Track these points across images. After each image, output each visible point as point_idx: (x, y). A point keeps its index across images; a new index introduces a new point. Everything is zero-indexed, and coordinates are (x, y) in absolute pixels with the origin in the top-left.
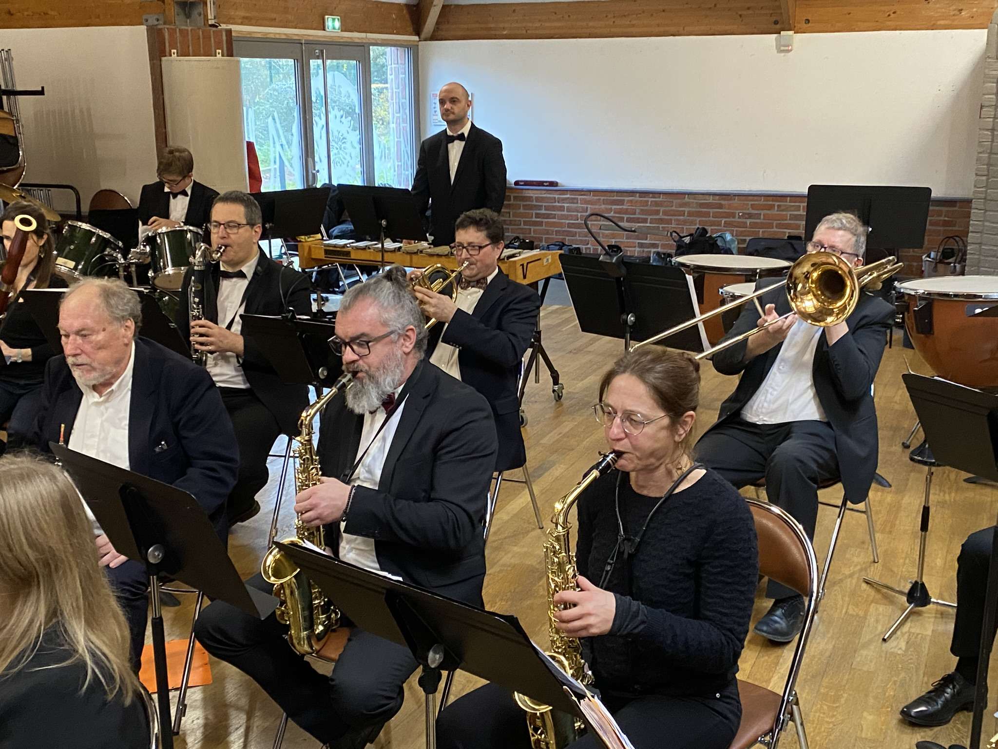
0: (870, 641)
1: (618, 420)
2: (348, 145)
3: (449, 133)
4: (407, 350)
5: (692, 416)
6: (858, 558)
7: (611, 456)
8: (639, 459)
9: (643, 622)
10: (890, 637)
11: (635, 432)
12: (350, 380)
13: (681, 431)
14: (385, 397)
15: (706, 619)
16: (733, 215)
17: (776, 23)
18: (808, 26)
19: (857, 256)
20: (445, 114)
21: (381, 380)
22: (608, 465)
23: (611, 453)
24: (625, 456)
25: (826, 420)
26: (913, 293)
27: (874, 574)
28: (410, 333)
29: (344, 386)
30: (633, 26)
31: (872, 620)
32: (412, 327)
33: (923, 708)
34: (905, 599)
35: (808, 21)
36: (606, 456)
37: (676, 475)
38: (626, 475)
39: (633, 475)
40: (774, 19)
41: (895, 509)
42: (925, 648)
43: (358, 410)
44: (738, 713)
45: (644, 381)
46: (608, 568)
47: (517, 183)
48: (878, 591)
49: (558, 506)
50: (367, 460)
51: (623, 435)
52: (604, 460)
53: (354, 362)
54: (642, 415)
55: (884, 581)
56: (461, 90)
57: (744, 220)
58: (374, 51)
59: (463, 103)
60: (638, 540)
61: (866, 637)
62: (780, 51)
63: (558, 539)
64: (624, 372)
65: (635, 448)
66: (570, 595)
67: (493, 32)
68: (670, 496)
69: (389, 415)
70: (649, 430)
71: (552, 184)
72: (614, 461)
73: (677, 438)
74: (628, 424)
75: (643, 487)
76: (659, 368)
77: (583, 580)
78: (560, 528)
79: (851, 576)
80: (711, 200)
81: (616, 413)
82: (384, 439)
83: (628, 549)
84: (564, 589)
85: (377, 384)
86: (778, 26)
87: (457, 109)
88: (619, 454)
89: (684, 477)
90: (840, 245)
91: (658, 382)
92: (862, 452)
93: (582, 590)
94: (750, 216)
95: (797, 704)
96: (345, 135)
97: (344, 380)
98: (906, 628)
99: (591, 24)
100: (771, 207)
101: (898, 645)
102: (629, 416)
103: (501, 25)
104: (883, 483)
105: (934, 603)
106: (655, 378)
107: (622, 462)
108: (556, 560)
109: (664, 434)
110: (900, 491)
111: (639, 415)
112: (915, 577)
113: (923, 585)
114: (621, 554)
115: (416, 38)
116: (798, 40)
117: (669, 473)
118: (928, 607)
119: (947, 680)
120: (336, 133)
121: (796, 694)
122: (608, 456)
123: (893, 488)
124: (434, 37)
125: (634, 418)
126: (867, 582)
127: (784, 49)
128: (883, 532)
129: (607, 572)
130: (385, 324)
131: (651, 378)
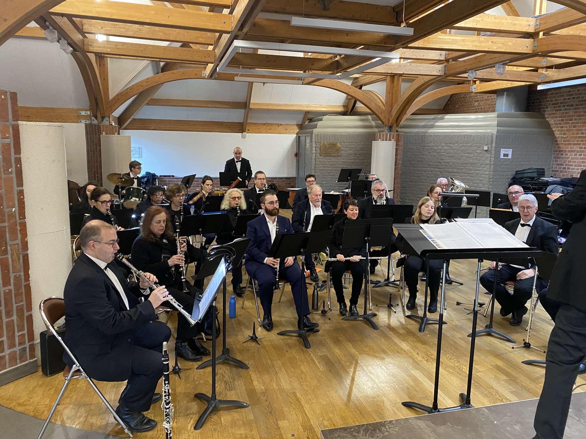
17: (240, 130)
18: (249, 131)
30: (197, 128)
35: (248, 130)
40: (239, 129)
47: (160, 176)
62: (243, 138)
67: (148, 128)
71: (173, 176)
86: (240, 131)
99: (183, 127)
103: (150, 126)
116: (248, 135)
124: (125, 129)
127: (243, 137)
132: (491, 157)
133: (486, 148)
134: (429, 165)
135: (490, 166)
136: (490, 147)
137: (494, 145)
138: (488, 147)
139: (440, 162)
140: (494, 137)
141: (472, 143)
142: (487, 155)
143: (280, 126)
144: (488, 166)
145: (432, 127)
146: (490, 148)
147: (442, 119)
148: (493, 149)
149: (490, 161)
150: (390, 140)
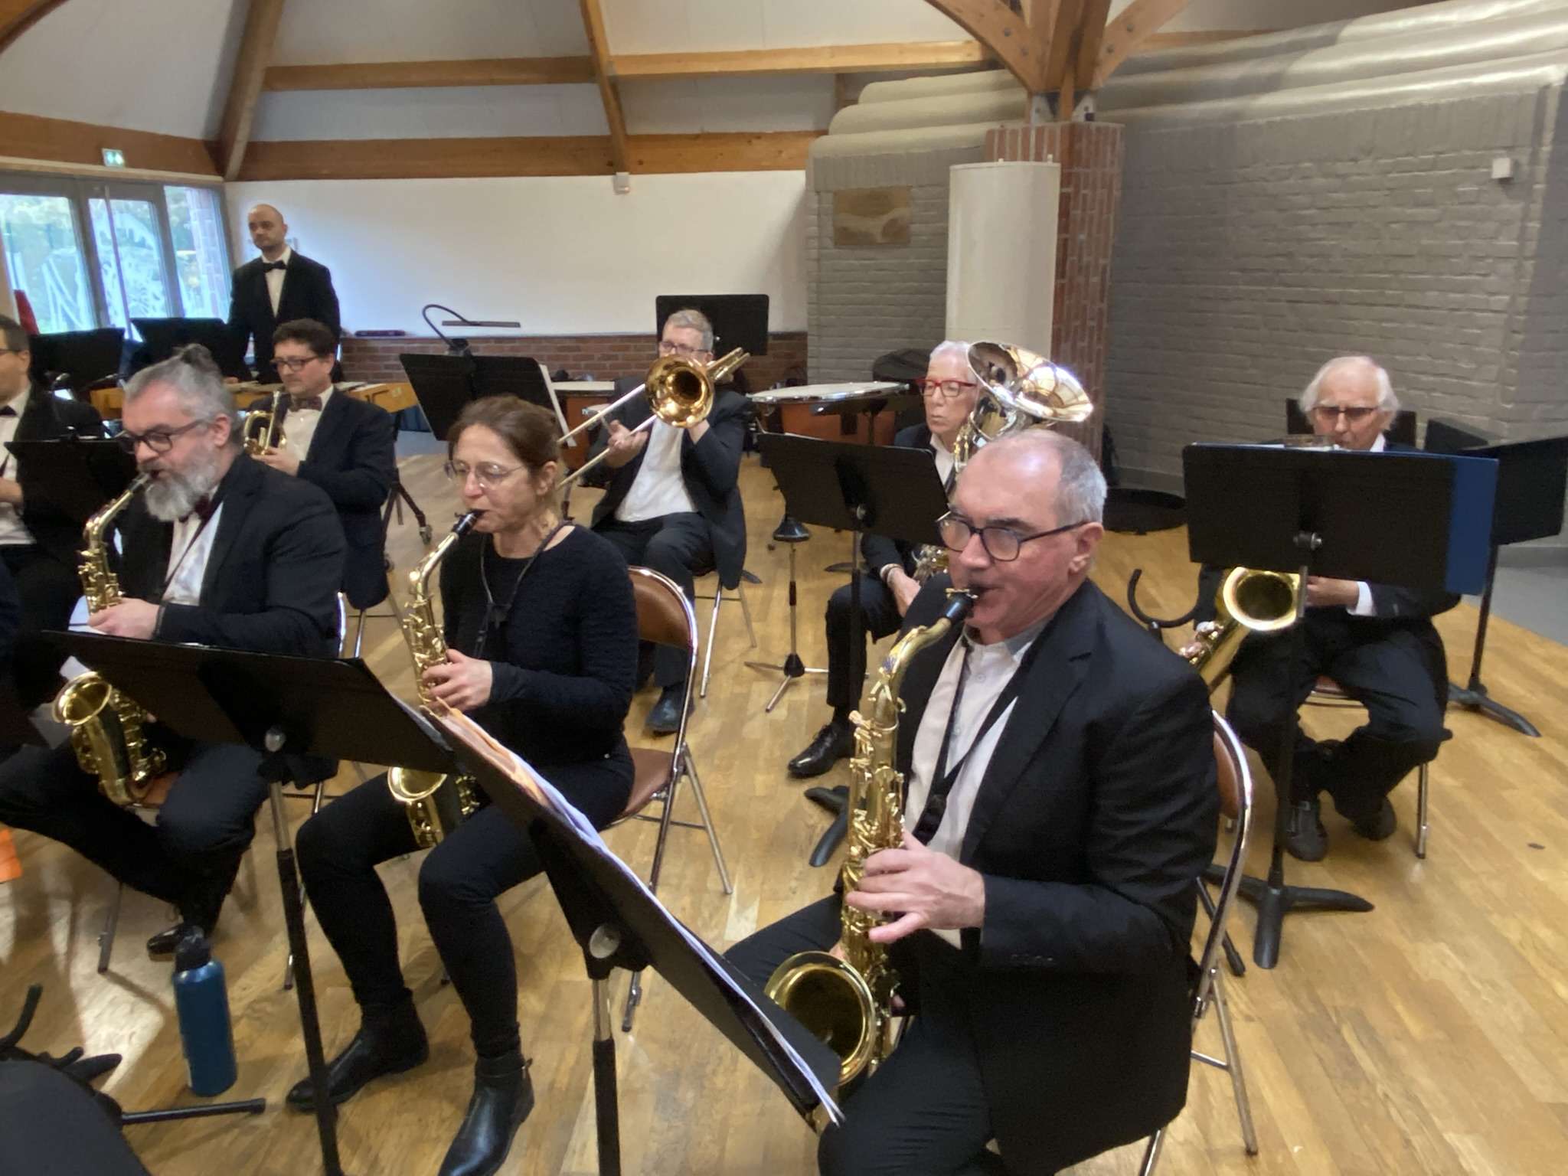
0: (754, 715)
1: (471, 477)
2: (150, 296)
3: (265, 260)
4: (220, 443)
5: (552, 467)
6: (737, 646)
7: (469, 517)
8: (500, 516)
9: (523, 686)
10: (773, 707)
11: (493, 487)
12: (148, 482)
13: (543, 484)
14: (197, 499)
15: (590, 675)
16: (590, 357)
17: (610, 163)
18: (642, 167)
19: (707, 351)
20: (259, 241)
21: (190, 479)
22: (467, 527)
23: (469, 513)
24: (486, 515)
25: (697, 511)
26: (762, 401)
27: (755, 656)
28: (222, 423)
29: (141, 488)
31: (754, 696)
32: (223, 415)
33: (807, 760)
34: (781, 673)
35: (641, 163)
36: (463, 517)
37: (545, 532)
38: (490, 536)
39: (497, 538)
40: (608, 159)
41: (767, 601)
42: (805, 711)
43: (164, 516)
44: (631, 770)
45: (497, 431)
46: (480, 640)
47: (359, 334)
48: (758, 671)
49: (414, 576)
50: (183, 575)
51: (479, 492)
52: (461, 521)
53: (152, 459)
54: (500, 467)
55: (761, 661)
56: (273, 213)
57: (603, 362)
58: (169, 191)
59: (277, 228)
60: (509, 606)
61: (752, 708)
62: (618, 192)
63: (418, 611)
64: (472, 424)
65: (495, 504)
66: (441, 669)
68: (541, 555)
69: (205, 519)
70: (507, 483)
71: (398, 333)
72: (474, 521)
73: (539, 492)
74: (483, 479)
75: (510, 550)
76: (511, 415)
77: (454, 653)
78: (420, 598)
79: (732, 662)
80: (568, 344)
81: (469, 468)
82: (201, 549)
83: (499, 618)
84: (433, 665)
85: (185, 484)
86: (613, 167)
87: (271, 234)
88: (478, 514)
89: (553, 534)
90: (689, 343)
91: (512, 430)
92: (732, 541)
93: (454, 663)
94: (609, 358)
95: (689, 755)
96: (145, 285)
97: (141, 482)
98: (787, 697)
100: (627, 348)
101: (781, 713)
102: (483, 469)
104: (753, 579)
105: (808, 673)
106: (508, 426)
107: (482, 522)
108: (420, 635)
109: (524, 487)
110: (771, 584)
111: (495, 467)
112: (788, 651)
113: (797, 657)
114: (492, 624)
115: (219, 179)
116: (636, 181)
117: (536, 531)
118: (802, 677)
119: (826, 731)
120: (132, 284)
121: (687, 746)
122: (465, 517)
123: (764, 583)
124: (241, 177)
125: (491, 471)
126: (748, 665)
127: (620, 190)
128: (760, 620)
129: (480, 644)
130: (187, 412)
131: (503, 425)
132: (1526, 217)
133: (1501, 168)
134: (1243, 270)
135: (1519, 268)
136: (1524, 159)
137: (1546, 149)
138: (1516, 165)
139: (1289, 255)
140: (1552, 104)
141: (1439, 148)
142: (1512, 207)
143: (755, 141)
144: (1507, 267)
145: (1273, 84)
146: (1526, 168)
147: (1330, 41)
148: (1542, 170)
149: (1522, 237)
150: (1039, 158)
